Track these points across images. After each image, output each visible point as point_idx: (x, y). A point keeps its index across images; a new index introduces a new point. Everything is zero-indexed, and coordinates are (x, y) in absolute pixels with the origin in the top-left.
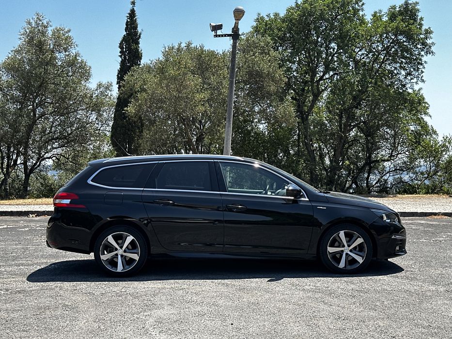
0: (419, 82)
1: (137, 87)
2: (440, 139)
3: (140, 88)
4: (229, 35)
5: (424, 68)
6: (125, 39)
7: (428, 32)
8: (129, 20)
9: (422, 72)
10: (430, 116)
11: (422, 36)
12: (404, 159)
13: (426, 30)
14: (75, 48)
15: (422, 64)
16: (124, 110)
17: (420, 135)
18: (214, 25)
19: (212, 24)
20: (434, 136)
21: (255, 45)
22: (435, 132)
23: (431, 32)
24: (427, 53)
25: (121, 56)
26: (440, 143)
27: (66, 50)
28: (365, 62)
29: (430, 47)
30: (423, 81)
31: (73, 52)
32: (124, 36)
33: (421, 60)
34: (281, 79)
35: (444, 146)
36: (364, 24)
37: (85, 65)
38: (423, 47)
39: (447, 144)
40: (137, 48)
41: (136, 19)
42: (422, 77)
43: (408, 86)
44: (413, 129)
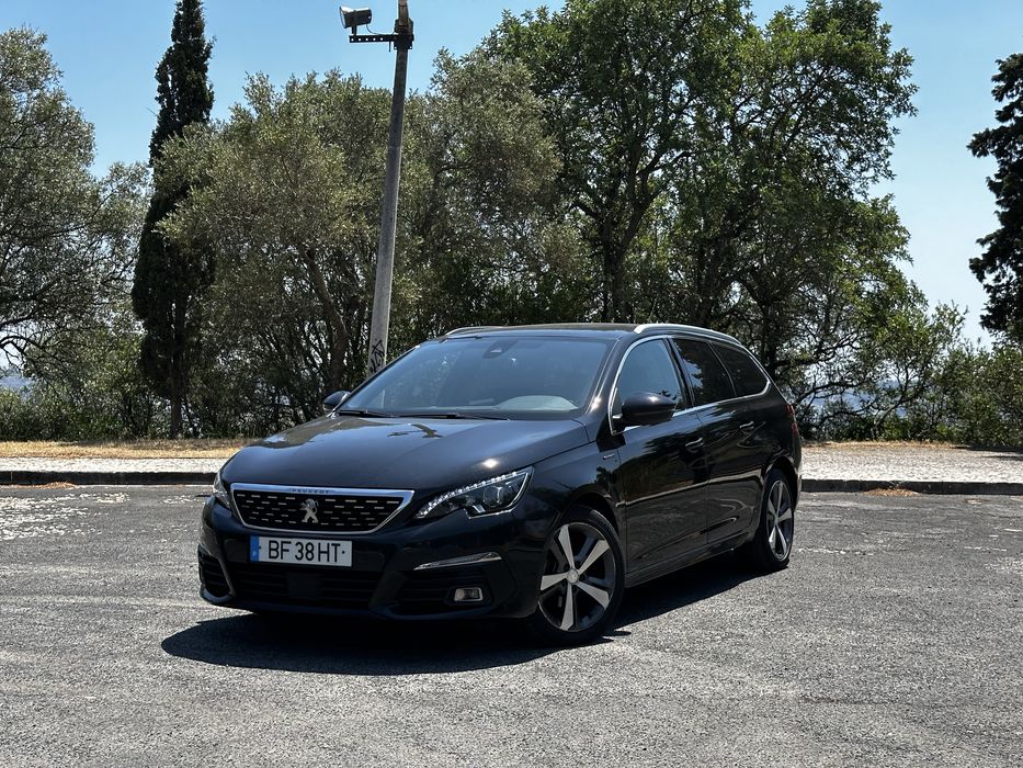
0: (881, 178)
1: (193, 174)
2: (930, 312)
3: (200, 176)
4: (387, 38)
5: (892, 144)
6: (170, 58)
7: (902, 60)
8: (181, 13)
9: (888, 154)
10: (911, 260)
11: (888, 70)
12: (851, 358)
13: (898, 56)
14: (56, 79)
15: (886, 136)
16: (156, 228)
17: (887, 303)
18: (350, 10)
19: (344, 9)
20: (918, 306)
21: (487, 80)
22: (920, 297)
23: (908, 61)
24: (899, 110)
25: (160, 100)
26: (931, 322)
27: (33, 84)
28: (757, 129)
29: (906, 96)
30: (890, 175)
31: (50, 88)
32: (170, 50)
33: (884, 124)
34: (548, 163)
35: (940, 328)
36: (751, 37)
37: (79, 120)
38: (890, 97)
39: (947, 325)
40: (199, 81)
41: (199, 11)
42: (887, 166)
43: (855, 186)
44: (871, 289)
